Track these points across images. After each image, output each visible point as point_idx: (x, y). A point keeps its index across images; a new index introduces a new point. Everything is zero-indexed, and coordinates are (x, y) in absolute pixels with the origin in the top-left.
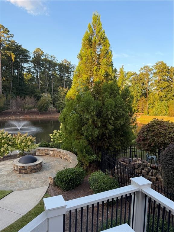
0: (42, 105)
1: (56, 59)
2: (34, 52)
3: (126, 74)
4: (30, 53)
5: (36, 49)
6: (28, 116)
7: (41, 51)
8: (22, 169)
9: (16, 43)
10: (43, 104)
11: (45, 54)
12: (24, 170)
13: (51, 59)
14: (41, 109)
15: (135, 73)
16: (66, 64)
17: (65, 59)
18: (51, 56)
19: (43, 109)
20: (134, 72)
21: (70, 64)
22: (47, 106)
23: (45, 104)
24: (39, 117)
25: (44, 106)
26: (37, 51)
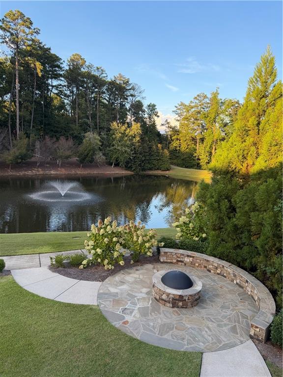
0: (86, 153)
1: (106, 74)
2: (69, 60)
3: (222, 103)
4: (61, 61)
5: (73, 55)
6: (63, 170)
7: (81, 59)
8: (178, 300)
9: (41, 43)
10: (88, 150)
11: (87, 64)
12: (181, 301)
13: (96, 74)
14: (84, 159)
15: (238, 103)
16: (122, 82)
17: (120, 74)
18: (98, 69)
19: (87, 159)
20: (236, 101)
21: (128, 82)
22: (94, 154)
23: (90, 150)
24: (80, 172)
25: (88, 154)
26: (74, 58)
